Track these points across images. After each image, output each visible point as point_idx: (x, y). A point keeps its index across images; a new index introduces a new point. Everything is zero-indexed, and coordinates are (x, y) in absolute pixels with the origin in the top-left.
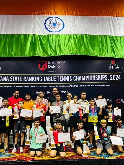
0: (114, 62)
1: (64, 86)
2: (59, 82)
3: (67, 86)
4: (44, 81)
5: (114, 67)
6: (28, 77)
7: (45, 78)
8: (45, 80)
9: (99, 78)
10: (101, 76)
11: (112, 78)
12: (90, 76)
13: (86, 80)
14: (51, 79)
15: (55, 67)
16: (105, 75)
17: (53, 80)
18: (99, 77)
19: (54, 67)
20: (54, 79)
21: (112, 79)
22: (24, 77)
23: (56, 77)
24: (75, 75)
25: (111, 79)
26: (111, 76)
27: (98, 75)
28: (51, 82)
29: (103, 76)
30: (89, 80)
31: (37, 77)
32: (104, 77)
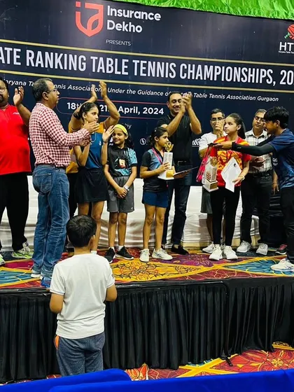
1: (153, 93)
2: (139, 78)
3: (162, 94)
4: (94, 71)
5: (293, 47)
6: (39, 53)
7: (97, 61)
8: (96, 69)
9: (250, 75)
10: (258, 70)
11: (285, 80)
12: (227, 69)
13: (215, 79)
14: (114, 65)
15: (128, 28)
16: (267, 68)
17: (120, 69)
18: (252, 73)
19: (125, 28)
20: (124, 67)
21: (285, 83)
22: (28, 52)
23: (131, 61)
24: (187, 62)
25: (282, 83)
26: (281, 74)
27: (248, 66)
28: (113, 76)
29: (262, 70)
30: (223, 80)
31: (71, 56)
32: (265, 76)
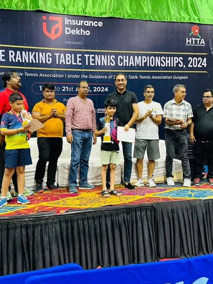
0: (197, 31)
1: (100, 77)
2: (89, 67)
3: (106, 77)
4: (57, 63)
5: (196, 41)
7: (59, 57)
8: (59, 62)
9: (167, 62)
10: (172, 58)
11: (192, 64)
12: (151, 58)
13: (143, 65)
14: (71, 59)
15: (80, 32)
16: (178, 56)
17: (76, 61)
18: (168, 60)
20: (78, 59)
21: (191, 66)
22: (10, 52)
23: (83, 55)
24: (122, 54)
25: (189, 66)
26: (189, 60)
27: (165, 55)
28: (71, 66)
29: (175, 58)
30: (148, 65)
31: (40, 54)
32: (177, 62)
